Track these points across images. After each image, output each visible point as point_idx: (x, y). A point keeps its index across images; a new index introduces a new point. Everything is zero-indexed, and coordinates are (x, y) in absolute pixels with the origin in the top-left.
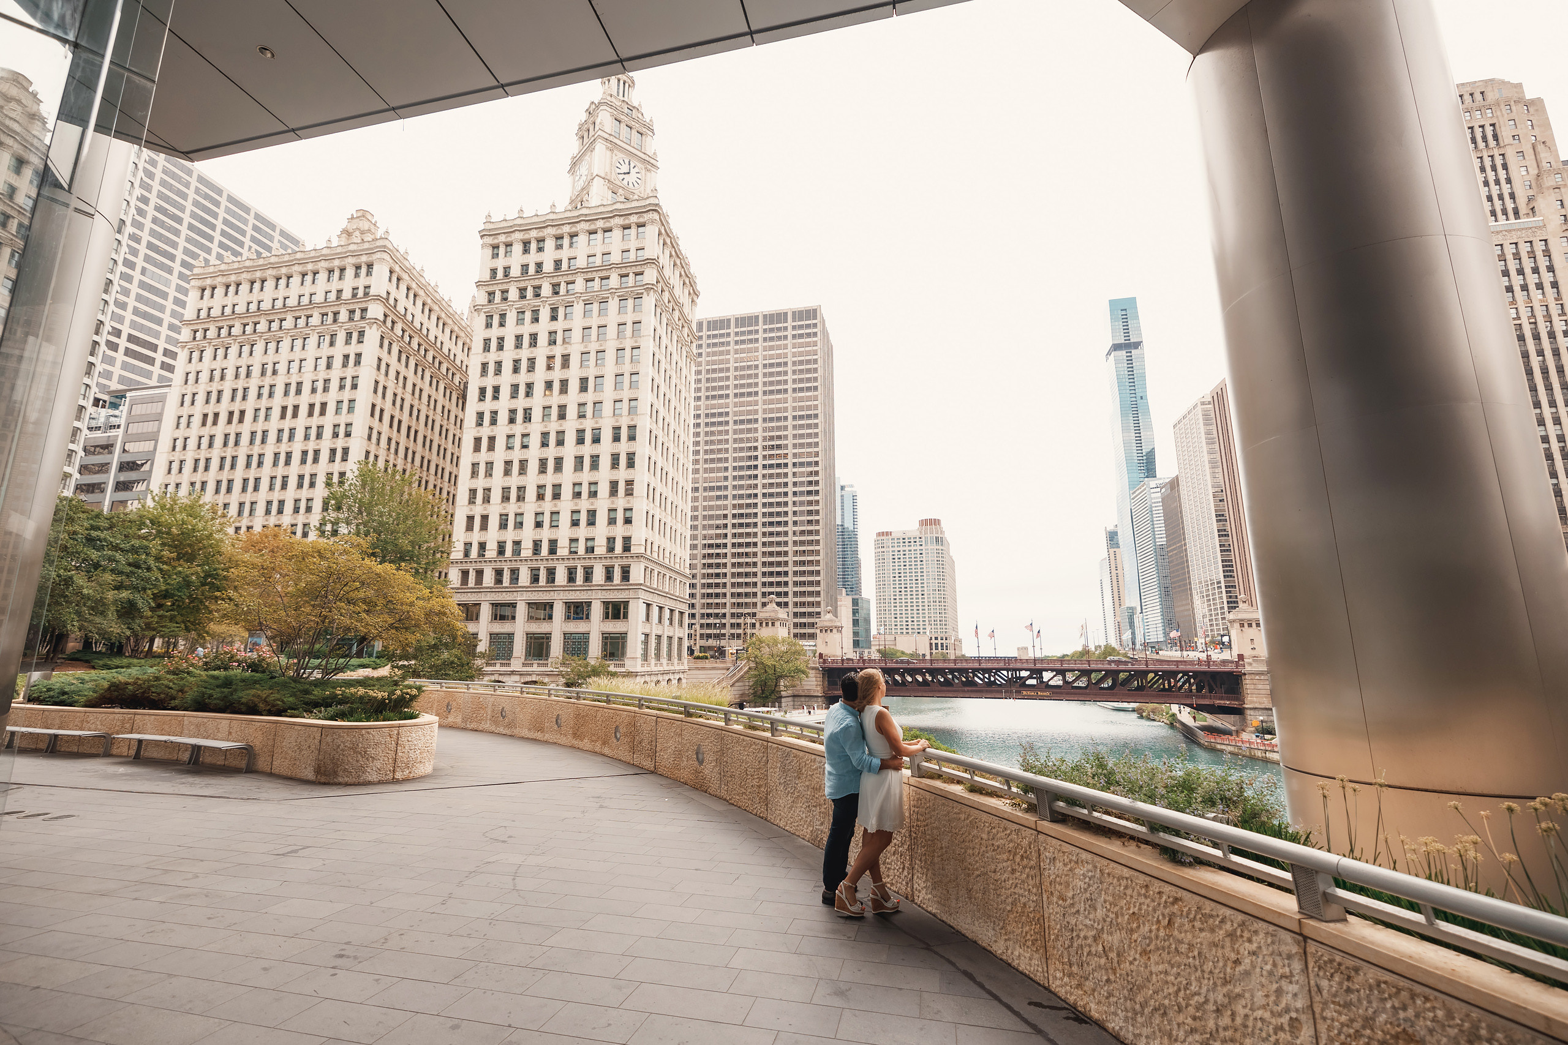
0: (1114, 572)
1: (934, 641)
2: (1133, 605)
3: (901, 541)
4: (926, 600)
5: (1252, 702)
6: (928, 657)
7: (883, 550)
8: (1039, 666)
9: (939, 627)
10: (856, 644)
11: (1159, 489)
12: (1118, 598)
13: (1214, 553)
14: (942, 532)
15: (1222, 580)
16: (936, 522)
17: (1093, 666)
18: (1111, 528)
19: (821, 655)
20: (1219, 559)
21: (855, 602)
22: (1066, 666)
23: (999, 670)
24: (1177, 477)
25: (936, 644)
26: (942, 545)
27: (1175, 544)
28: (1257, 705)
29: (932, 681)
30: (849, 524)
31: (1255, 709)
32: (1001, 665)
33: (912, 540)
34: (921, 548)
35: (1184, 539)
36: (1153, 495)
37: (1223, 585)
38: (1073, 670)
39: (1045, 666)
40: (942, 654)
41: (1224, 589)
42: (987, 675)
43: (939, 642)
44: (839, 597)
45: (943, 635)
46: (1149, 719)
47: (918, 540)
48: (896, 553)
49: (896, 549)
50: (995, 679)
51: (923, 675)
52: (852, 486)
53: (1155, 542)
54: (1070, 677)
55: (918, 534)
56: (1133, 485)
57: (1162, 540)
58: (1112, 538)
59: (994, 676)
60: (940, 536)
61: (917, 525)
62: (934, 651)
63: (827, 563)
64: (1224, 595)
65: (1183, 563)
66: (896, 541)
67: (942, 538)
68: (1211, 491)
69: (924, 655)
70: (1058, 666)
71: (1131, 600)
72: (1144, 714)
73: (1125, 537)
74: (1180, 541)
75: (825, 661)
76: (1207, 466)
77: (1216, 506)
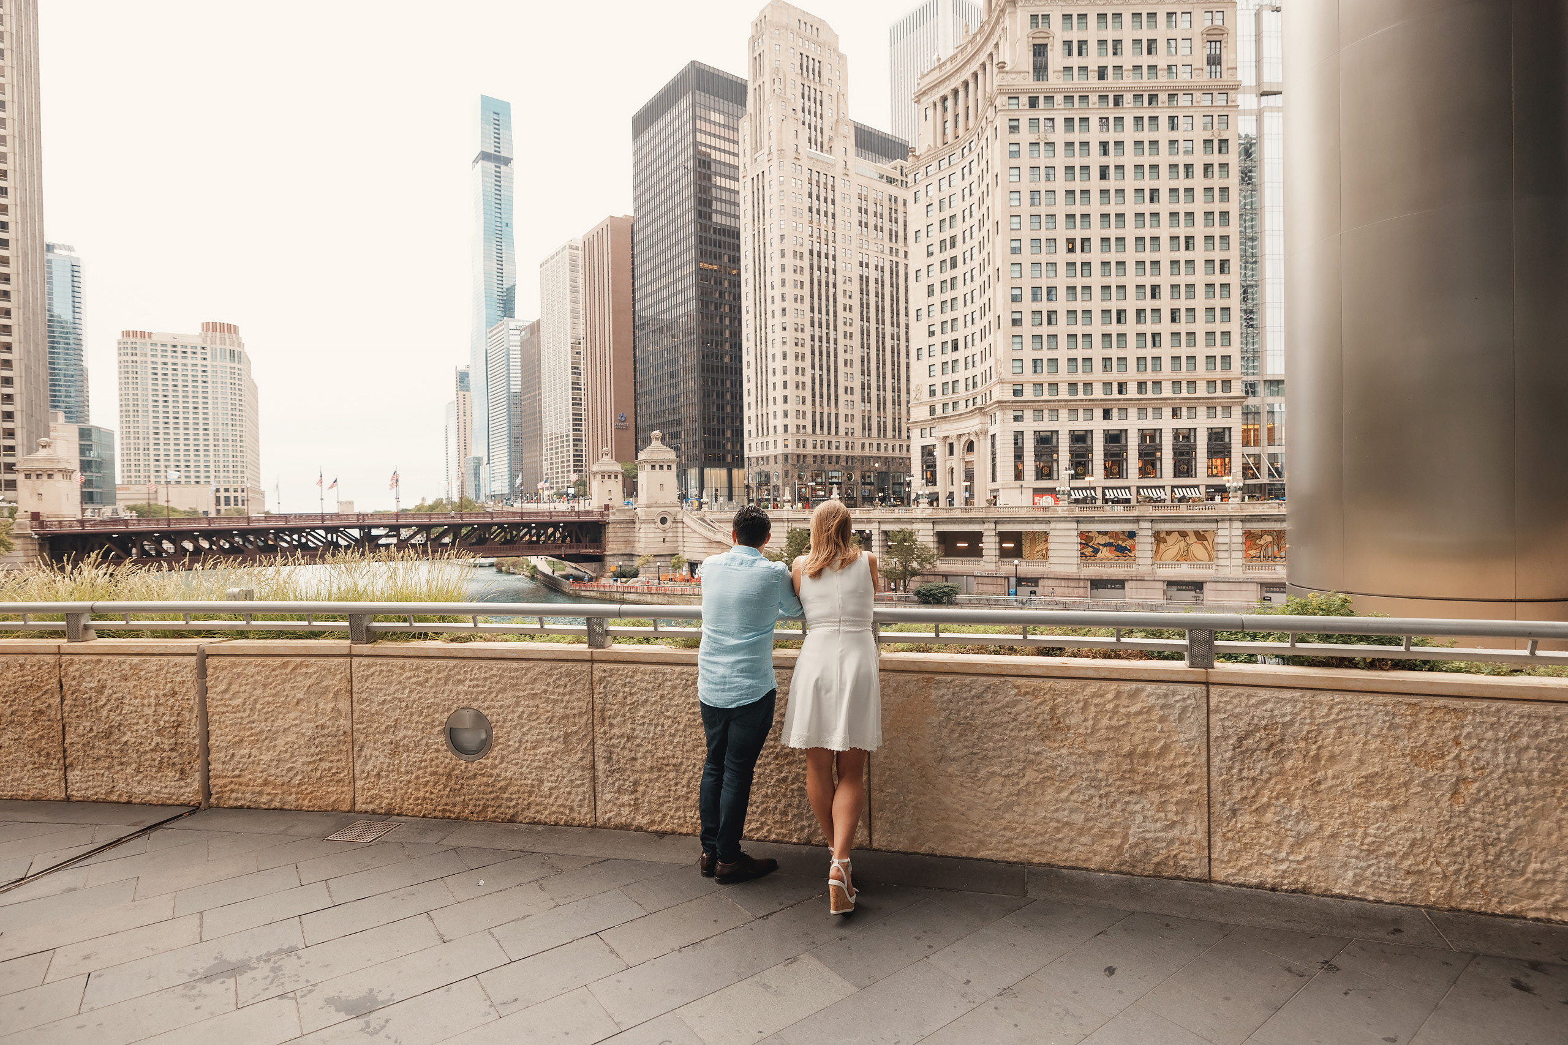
0: (462, 418)
1: (222, 494)
2: (479, 455)
3: (170, 348)
4: (211, 437)
5: (612, 549)
6: (213, 514)
7: (134, 358)
8: (368, 522)
9: (231, 474)
10: (87, 497)
11: (518, 332)
12: (464, 447)
13: (567, 405)
14: (240, 344)
15: (571, 433)
16: (232, 329)
17: (434, 521)
18: (462, 368)
19: (35, 516)
20: (571, 412)
21: (85, 434)
22: (402, 521)
23: (313, 529)
24: (539, 322)
25: (227, 499)
26: (240, 362)
27: (529, 392)
28: (616, 552)
29: (211, 548)
30: (62, 309)
31: (614, 555)
32: (318, 523)
33: (189, 350)
34: (204, 362)
35: (540, 388)
36: (512, 338)
37: (571, 438)
38: (409, 526)
39: (376, 522)
40: (237, 511)
41: (571, 443)
42: (295, 537)
43: (231, 494)
44: (52, 424)
45: (239, 487)
46: (508, 573)
47: (199, 350)
48: (160, 366)
49: (160, 360)
50: (308, 540)
51: (194, 540)
52: (70, 249)
53: (509, 389)
54: (405, 533)
55: (199, 343)
56: (490, 323)
57: (516, 388)
58: (463, 379)
59: (306, 537)
60: (236, 349)
61: (198, 330)
62: (223, 507)
63: (28, 368)
64: (571, 448)
65: (535, 413)
66: (159, 348)
67: (239, 353)
68: (569, 341)
69: (206, 513)
70: (393, 522)
71: (478, 450)
72: (504, 569)
73: (477, 380)
74: (535, 390)
75: (42, 524)
76: (569, 315)
77: (573, 358)
